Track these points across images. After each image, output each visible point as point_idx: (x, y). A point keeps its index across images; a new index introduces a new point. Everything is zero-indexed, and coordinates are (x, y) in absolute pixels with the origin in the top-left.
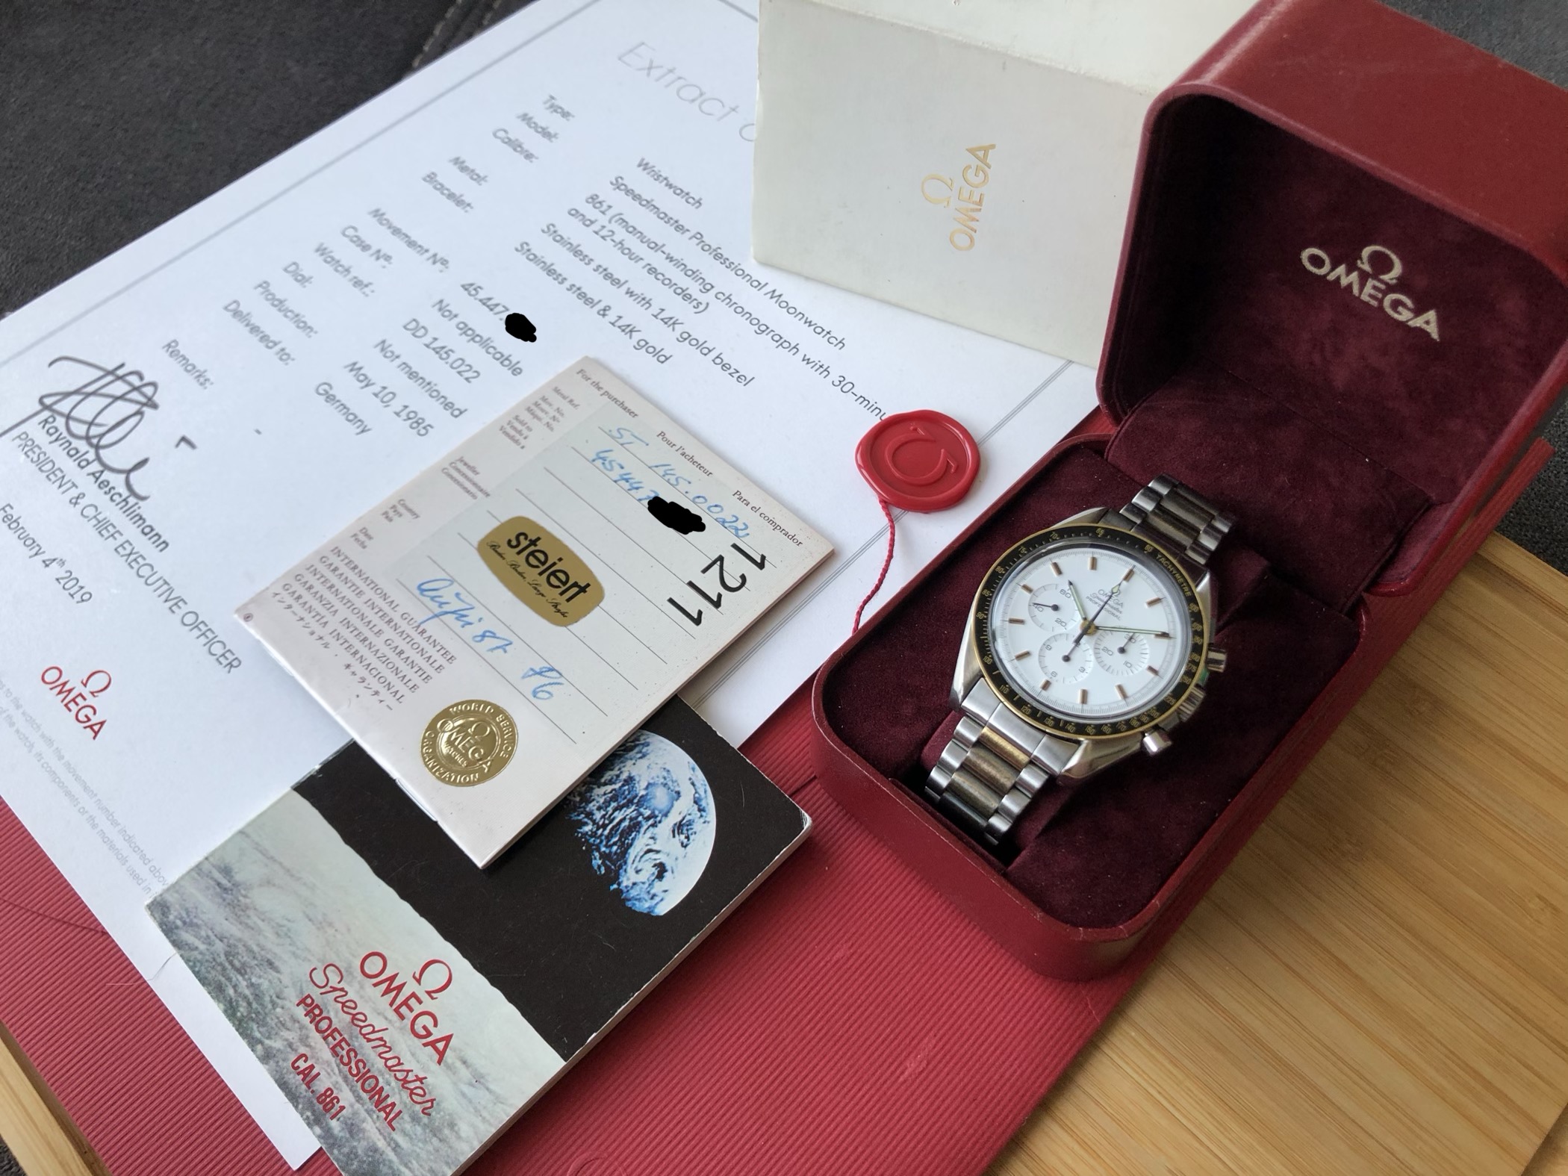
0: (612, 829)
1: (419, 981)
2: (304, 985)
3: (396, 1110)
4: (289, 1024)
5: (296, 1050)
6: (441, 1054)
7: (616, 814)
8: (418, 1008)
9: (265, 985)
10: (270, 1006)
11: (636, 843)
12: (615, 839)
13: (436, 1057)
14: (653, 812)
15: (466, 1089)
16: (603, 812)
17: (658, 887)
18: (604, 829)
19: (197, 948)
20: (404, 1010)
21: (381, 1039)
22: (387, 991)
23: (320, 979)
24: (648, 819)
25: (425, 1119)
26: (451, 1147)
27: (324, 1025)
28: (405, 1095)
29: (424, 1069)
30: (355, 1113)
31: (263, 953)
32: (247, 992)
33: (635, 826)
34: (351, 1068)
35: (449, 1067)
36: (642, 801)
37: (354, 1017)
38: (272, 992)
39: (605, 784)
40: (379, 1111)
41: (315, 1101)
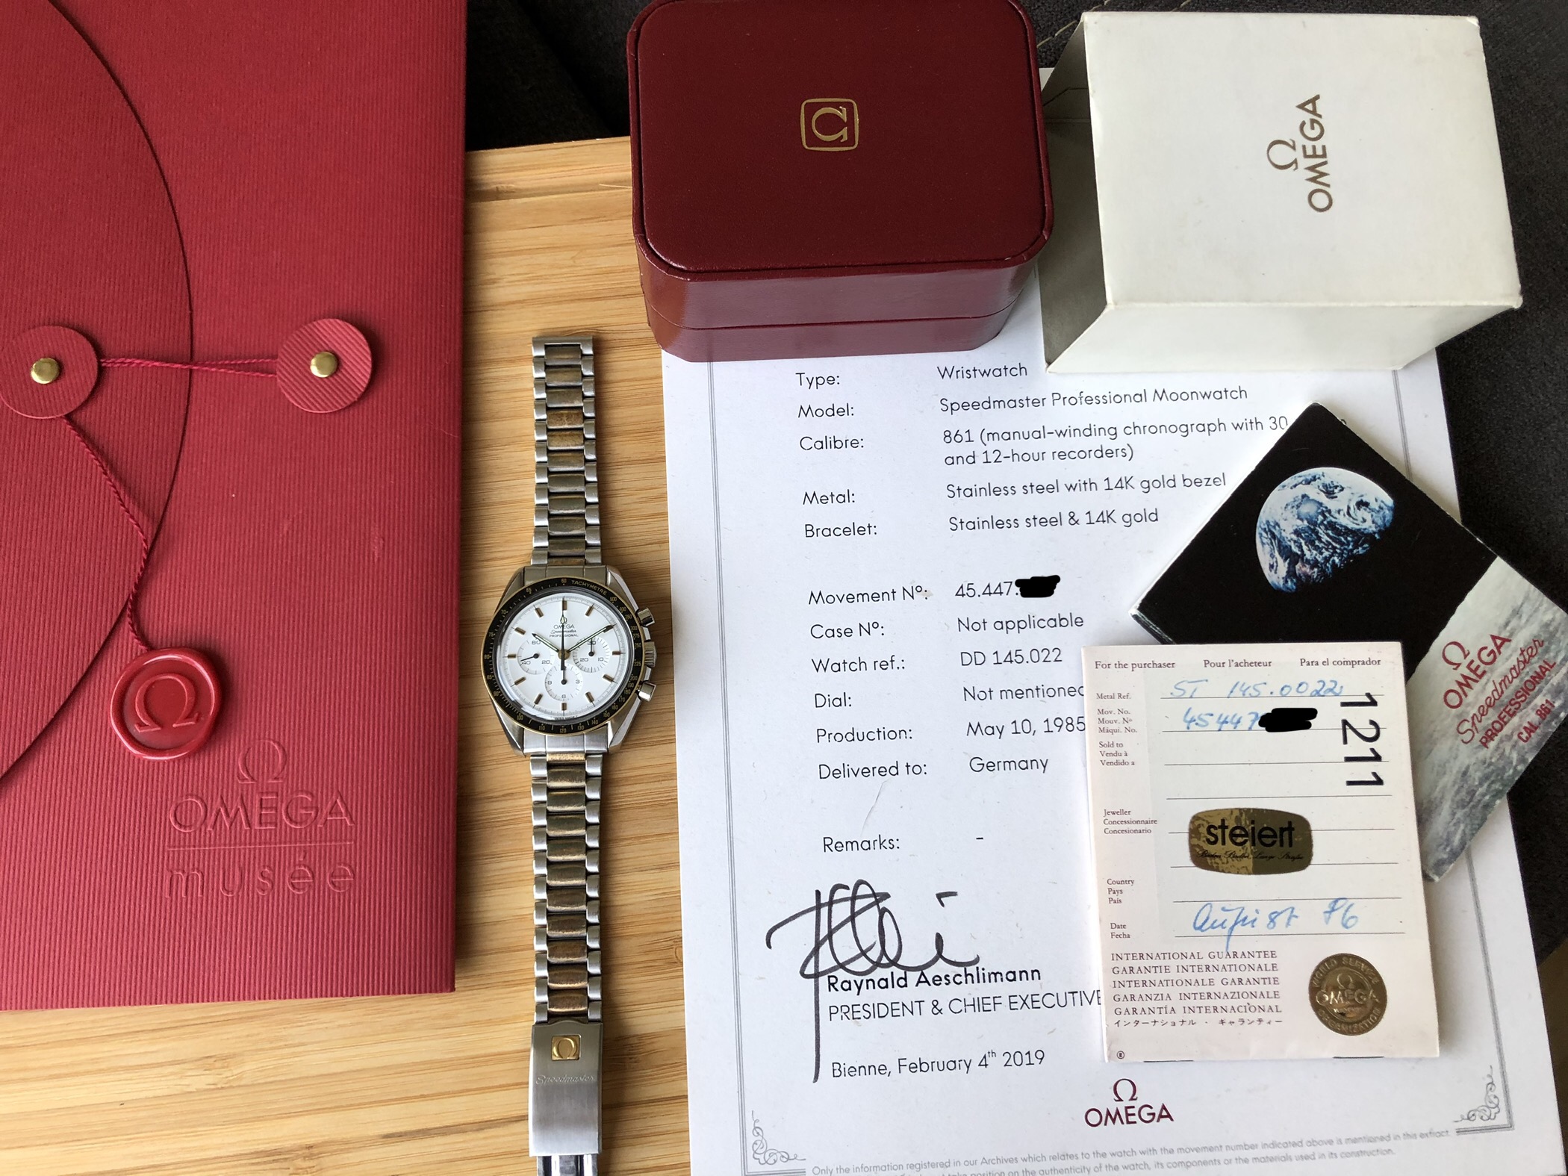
0: (1336, 543)
1: (1459, 665)
2: (1475, 746)
3: (1542, 664)
4: (1501, 751)
5: (1516, 742)
6: (1504, 640)
7: (1323, 540)
8: (1477, 662)
9: (1479, 774)
10: (1492, 767)
11: (1344, 524)
12: (1343, 539)
13: (1506, 643)
14: (1320, 513)
15: (1524, 620)
16: (1324, 550)
17: (1374, 505)
18: (1336, 548)
19: (1464, 831)
20: (1479, 672)
21: (1500, 684)
22: (1468, 686)
23: (1469, 735)
24: (1325, 517)
25: (1546, 644)
26: (1560, 624)
27: (1497, 726)
28: (1534, 660)
29: (1515, 651)
30: (1549, 691)
31: (1458, 781)
32: (1486, 785)
33: (1332, 526)
34: (1522, 701)
35: (1512, 634)
36: (1312, 522)
37: (1489, 706)
38: (1482, 768)
39: (1302, 551)
40: (1544, 675)
41: (1546, 721)
